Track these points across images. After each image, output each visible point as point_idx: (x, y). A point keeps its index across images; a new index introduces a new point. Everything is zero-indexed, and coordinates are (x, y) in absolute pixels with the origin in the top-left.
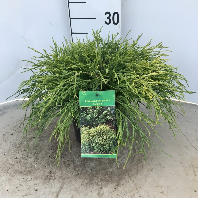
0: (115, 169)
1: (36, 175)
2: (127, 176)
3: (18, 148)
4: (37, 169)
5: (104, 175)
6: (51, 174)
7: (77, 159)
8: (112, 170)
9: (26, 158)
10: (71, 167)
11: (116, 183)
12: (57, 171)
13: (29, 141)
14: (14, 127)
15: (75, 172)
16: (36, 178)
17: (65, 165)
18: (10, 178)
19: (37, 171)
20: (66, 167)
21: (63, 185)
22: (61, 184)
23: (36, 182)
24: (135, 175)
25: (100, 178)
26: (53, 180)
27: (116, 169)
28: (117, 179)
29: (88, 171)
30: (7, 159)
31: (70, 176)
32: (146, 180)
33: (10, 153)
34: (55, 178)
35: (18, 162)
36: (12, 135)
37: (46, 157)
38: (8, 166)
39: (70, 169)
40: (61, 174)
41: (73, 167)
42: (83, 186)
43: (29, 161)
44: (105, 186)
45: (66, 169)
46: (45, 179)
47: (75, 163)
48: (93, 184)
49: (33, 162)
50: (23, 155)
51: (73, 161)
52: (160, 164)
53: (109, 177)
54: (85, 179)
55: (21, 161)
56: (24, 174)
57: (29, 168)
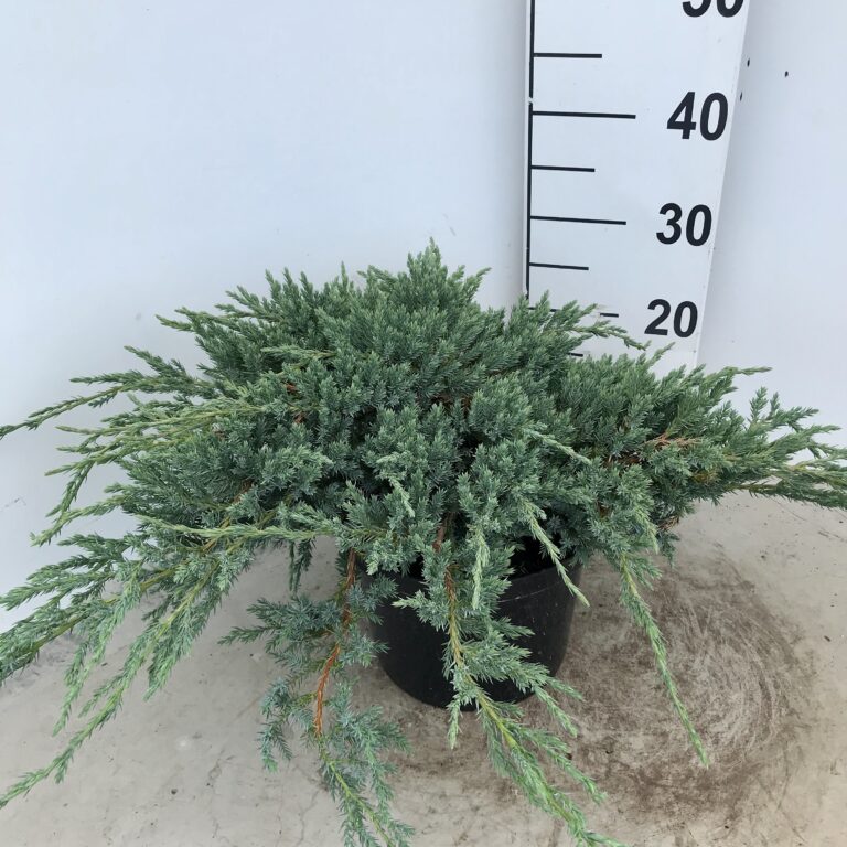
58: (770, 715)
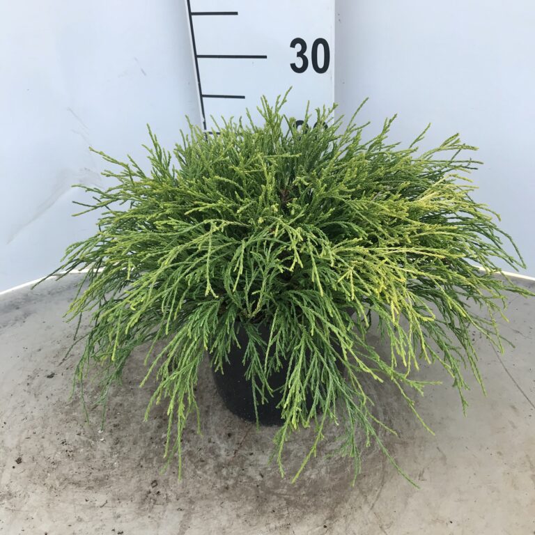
0: (323, 471)
1: (117, 490)
2: (357, 492)
3: (67, 413)
4: (119, 472)
5: (296, 490)
6: (157, 487)
7: (222, 446)
8: (317, 475)
9: (89, 443)
10: (207, 467)
11: (326, 513)
12: (171, 478)
13: (95, 395)
14: (54, 355)
15: (219, 481)
16: (119, 499)
17: (192, 462)
18: (50, 499)
19: (119, 479)
20: (196, 467)
21: (189, 519)
22: (185, 516)
23: (119, 510)
24: (376, 489)
25: (285, 496)
26: (163, 504)
27: (327, 472)
28: (328, 500)
29: (253, 479)
30: (42, 446)
31: (207, 492)
32: (406, 504)
33: (48, 430)
34: (167, 498)
35: (70, 454)
36: (51, 376)
37: (143, 439)
38: (44, 464)
39: (205, 472)
40: (183, 488)
41: (214, 467)
42: (240, 521)
43: (100, 452)
44: (299, 519)
45: (195, 472)
46: (143, 502)
47: (218, 456)
48: (267, 515)
49: (109, 454)
50: (82, 434)
51: (212, 451)
52: (444, 458)
53: (307, 495)
54: (247, 500)
55: (78, 451)
56: (86, 489)
57: (99, 470)
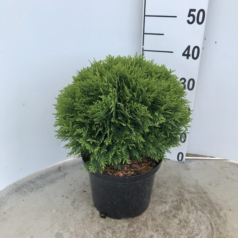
58: (214, 234)
